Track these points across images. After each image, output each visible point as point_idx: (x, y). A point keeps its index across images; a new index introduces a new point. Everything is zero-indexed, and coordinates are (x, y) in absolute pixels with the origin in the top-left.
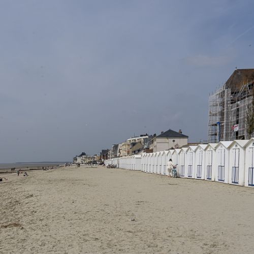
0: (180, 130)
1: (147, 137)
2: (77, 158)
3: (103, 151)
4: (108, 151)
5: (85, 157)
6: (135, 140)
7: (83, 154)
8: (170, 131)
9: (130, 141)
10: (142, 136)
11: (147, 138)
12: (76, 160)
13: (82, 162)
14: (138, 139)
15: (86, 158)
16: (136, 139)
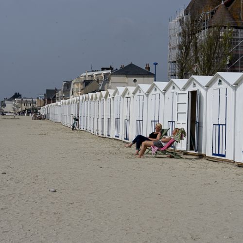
0: (148, 65)
1: (109, 71)
2: (6, 102)
3: (48, 91)
4: (56, 91)
5: (19, 101)
6: (92, 76)
7: (17, 96)
8: (131, 65)
9: (85, 76)
10: (103, 69)
11: (109, 74)
12: (4, 105)
13: (14, 109)
14: (96, 75)
15: (21, 102)
16: (94, 74)
